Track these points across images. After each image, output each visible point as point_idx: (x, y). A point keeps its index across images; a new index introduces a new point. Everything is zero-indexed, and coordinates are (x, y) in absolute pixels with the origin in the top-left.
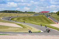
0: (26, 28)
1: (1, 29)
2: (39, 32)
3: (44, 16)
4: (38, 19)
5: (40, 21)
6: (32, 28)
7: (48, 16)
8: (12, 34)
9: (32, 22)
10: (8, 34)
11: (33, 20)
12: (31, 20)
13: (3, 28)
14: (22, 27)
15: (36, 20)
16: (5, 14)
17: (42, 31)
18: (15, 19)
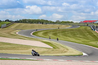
0: (58, 48)
1: (18, 51)
2: (80, 56)
3: (89, 28)
4: (77, 34)
5: (81, 36)
6: (68, 49)
7: (94, 28)
8: (35, 59)
9: (68, 38)
10: (28, 59)
11: (70, 35)
12: (66, 36)
13: (20, 48)
14: (52, 48)
15: (75, 35)
16: (24, 25)
17: (84, 54)
18: (40, 34)
